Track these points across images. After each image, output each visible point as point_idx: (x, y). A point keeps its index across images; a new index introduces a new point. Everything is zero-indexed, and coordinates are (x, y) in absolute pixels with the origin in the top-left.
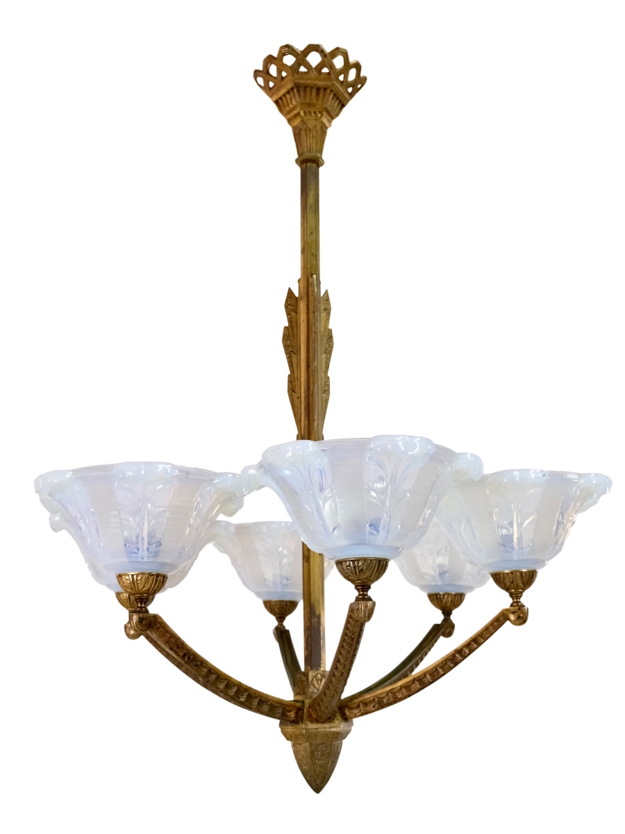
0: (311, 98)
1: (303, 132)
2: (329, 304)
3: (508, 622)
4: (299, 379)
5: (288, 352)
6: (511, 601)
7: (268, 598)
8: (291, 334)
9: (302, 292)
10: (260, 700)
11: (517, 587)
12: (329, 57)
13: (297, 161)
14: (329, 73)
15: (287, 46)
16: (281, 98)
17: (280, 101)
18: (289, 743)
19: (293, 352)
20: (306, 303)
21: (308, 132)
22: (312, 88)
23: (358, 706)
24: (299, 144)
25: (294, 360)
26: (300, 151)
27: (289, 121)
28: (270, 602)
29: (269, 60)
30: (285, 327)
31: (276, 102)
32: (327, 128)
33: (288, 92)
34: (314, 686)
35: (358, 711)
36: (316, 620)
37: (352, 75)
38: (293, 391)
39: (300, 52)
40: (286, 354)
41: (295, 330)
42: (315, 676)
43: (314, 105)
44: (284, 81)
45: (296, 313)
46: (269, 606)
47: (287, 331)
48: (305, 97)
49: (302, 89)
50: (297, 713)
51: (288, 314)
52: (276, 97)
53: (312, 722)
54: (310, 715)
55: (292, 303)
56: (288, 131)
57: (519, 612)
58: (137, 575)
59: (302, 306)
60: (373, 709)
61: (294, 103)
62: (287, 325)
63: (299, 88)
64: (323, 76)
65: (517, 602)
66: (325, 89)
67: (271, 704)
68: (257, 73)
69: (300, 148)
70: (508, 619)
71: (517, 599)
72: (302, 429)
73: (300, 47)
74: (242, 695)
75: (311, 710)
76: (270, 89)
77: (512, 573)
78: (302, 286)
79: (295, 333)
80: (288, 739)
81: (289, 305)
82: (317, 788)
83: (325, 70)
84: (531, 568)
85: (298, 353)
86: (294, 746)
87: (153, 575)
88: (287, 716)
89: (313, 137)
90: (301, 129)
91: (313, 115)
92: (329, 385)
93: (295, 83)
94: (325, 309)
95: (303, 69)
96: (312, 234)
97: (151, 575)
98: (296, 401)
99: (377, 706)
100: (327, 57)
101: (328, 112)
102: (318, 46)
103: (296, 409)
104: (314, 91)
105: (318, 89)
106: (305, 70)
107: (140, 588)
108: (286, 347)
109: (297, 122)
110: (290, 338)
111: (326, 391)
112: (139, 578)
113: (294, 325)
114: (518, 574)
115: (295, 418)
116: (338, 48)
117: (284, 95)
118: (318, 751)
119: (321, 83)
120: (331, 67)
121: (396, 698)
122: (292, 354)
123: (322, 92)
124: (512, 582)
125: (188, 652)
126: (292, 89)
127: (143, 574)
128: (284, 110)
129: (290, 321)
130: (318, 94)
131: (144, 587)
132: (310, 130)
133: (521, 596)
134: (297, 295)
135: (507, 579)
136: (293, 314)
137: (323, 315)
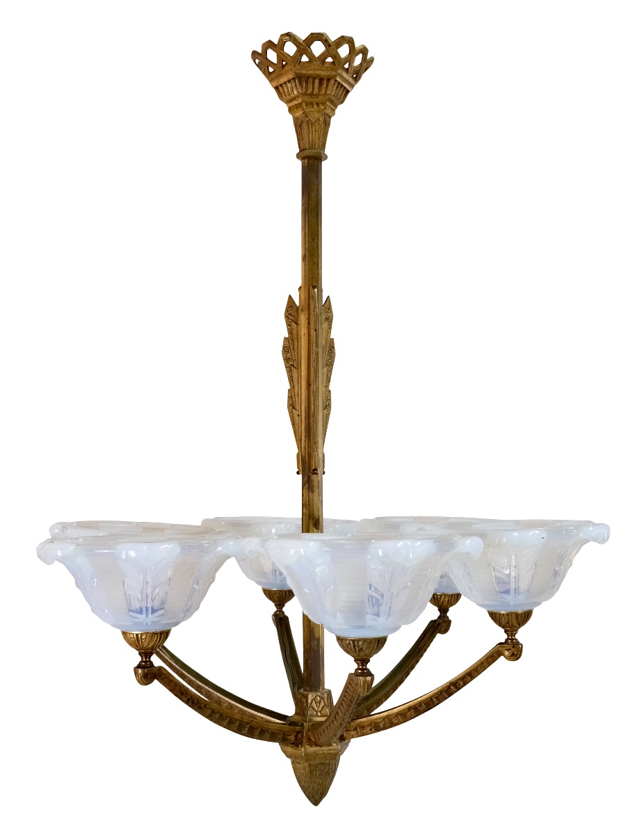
0: (313, 88)
1: (304, 125)
2: (331, 312)
3: (502, 657)
4: (299, 395)
5: (288, 365)
6: (505, 636)
7: (267, 587)
8: (291, 346)
9: (303, 302)
10: (261, 729)
11: (512, 627)
12: (333, 47)
13: (298, 156)
14: (333, 63)
15: (288, 34)
16: (281, 85)
17: (280, 88)
18: (289, 760)
19: (293, 366)
20: (307, 317)
21: (310, 126)
22: (315, 78)
23: (356, 729)
24: (300, 138)
25: (295, 375)
26: (301, 145)
27: (290, 110)
28: (269, 591)
29: (269, 45)
30: (285, 338)
31: (276, 88)
32: (330, 117)
33: (289, 81)
34: (313, 708)
35: (356, 732)
36: (316, 643)
37: (358, 60)
38: (294, 408)
39: (302, 42)
40: (286, 367)
41: (296, 343)
42: (314, 699)
43: (317, 96)
44: (284, 70)
45: (297, 324)
46: (269, 594)
47: (287, 343)
48: (307, 88)
49: (303, 80)
50: (296, 736)
51: (288, 325)
52: (276, 84)
53: (311, 746)
54: (309, 739)
55: (292, 312)
56: (288, 121)
57: (513, 649)
58: (142, 635)
59: (303, 319)
60: (370, 732)
61: (295, 93)
62: (287, 336)
63: (301, 79)
64: (326, 65)
65: (512, 639)
66: (329, 80)
67: (272, 732)
68: (255, 55)
69: (301, 142)
70: (502, 654)
71: (512, 636)
72: (303, 449)
73: (303, 35)
74: (245, 728)
75: (310, 734)
76: (270, 73)
77: (508, 614)
78: (302, 297)
79: (296, 346)
80: (288, 757)
81: (290, 314)
82: (316, 802)
83: (330, 60)
84: (527, 608)
85: (298, 368)
86: (293, 763)
87: (157, 633)
88: (287, 739)
89: (315, 131)
90: (302, 122)
91: (316, 106)
92: (330, 400)
93: (296, 73)
94: (327, 319)
95: (305, 59)
96: (313, 240)
97: (155, 634)
98: (297, 419)
99: (373, 730)
100: (331, 47)
101: (332, 102)
102: (321, 35)
103: (297, 428)
104: (317, 81)
105: (321, 80)
106: (307, 60)
107: (145, 646)
108: (286, 360)
109: (299, 113)
110: (289, 350)
111: (327, 407)
112: (144, 637)
113: (295, 337)
114: (514, 616)
115: (295, 436)
116: (343, 37)
117: (285, 83)
118: (317, 771)
119: (324, 73)
120: (336, 56)
121: (392, 723)
122: (292, 368)
123: (325, 82)
124: (508, 622)
125: (192, 697)
126: (294, 79)
127: (147, 633)
128: (284, 97)
129: (290, 332)
130: (321, 84)
131: (148, 644)
132: (312, 124)
133: (515, 634)
134: (297, 303)
135: (503, 619)
136: (294, 325)
137: (325, 325)
